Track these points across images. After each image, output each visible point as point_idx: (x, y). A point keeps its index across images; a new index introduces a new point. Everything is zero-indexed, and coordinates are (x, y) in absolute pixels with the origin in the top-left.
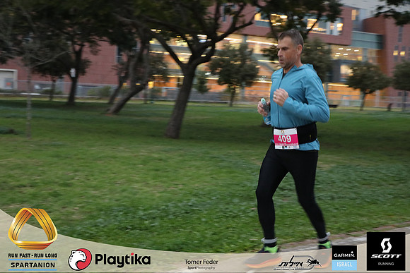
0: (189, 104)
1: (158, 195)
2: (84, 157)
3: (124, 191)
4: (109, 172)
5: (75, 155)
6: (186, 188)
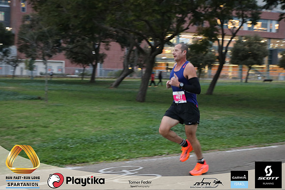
1: (94, 132)
2: (68, 112)
3: (75, 130)
4: (76, 120)
5: (64, 111)
6: (114, 129)
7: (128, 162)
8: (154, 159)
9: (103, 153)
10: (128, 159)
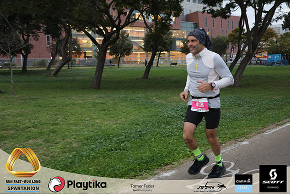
1: (114, 126)
2: (56, 105)
3: (93, 125)
4: (76, 114)
5: (50, 104)
6: (127, 120)
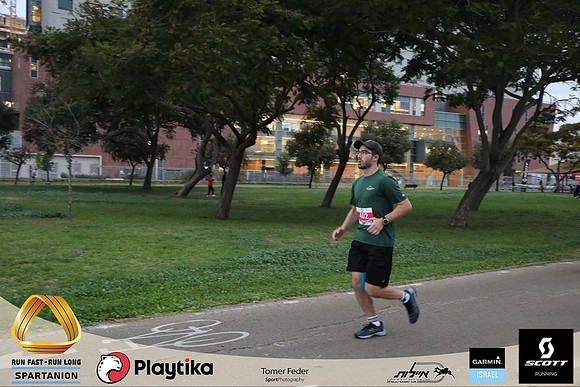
0: (237, 186)
7: (198, 314)
8: (239, 309)
9: (160, 301)
10: (199, 309)
